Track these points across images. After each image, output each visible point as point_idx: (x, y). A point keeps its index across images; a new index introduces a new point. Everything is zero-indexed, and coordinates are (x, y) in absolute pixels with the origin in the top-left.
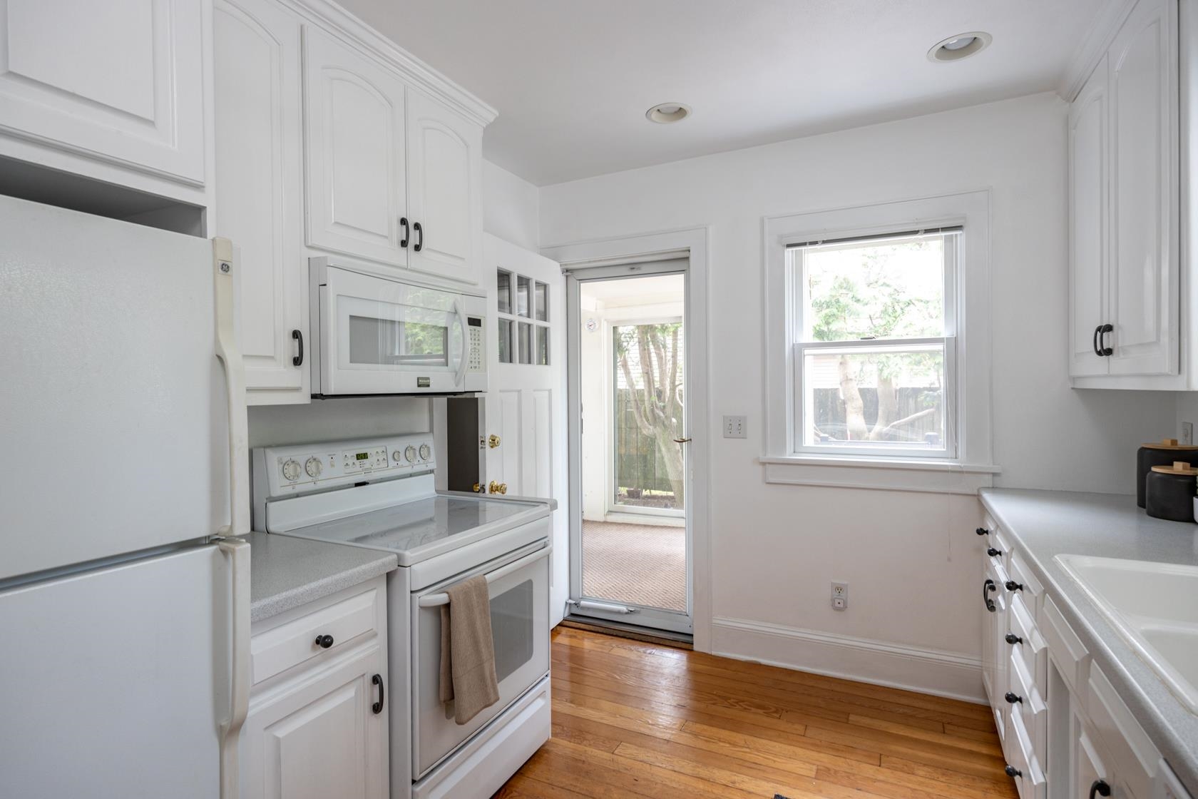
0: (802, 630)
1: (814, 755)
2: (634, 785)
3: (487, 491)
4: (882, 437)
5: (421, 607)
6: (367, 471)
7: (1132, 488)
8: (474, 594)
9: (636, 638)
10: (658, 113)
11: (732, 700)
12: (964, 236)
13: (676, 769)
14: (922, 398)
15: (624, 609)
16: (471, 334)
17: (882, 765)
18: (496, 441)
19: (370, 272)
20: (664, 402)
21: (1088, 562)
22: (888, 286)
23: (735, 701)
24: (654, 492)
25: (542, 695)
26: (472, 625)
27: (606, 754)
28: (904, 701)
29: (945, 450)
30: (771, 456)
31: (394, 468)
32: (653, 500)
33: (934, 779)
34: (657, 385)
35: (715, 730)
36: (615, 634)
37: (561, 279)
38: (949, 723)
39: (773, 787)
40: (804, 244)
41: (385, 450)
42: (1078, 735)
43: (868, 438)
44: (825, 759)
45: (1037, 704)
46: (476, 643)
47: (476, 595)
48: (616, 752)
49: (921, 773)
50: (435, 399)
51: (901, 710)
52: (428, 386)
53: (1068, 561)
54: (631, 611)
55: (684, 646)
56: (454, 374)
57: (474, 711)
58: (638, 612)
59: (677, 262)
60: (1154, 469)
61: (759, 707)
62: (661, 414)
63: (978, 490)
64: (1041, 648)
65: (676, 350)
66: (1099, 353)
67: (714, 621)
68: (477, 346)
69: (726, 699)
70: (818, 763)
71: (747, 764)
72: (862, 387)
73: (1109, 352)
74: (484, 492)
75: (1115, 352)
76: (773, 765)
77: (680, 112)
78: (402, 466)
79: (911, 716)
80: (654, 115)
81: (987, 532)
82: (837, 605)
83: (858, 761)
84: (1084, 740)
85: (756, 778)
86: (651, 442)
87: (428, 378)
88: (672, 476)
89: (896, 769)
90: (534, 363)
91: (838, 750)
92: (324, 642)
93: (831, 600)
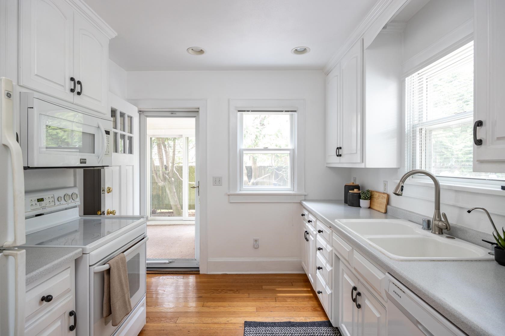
0: (242, 258)
1: (254, 303)
2: (189, 333)
3: (106, 214)
4: (253, 184)
5: (95, 273)
6: (44, 208)
7: (343, 198)
8: (120, 263)
9: (174, 273)
10: (192, 51)
11: (220, 290)
12: (297, 115)
13: (204, 322)
14: (268, 169)
15: (167, 261)
16: (107, 139)
17: (277, 301)
18: (110, 190)
19: (57, 103)
20: (169, 171)
21: (345, 221)
22: (258, 128)
23: (221, 290)
24: (162, 211)
25: (142, 305)
26: (120, 277)
27: (173, 324)
28: (278, 277)
29: (290, 188)
30: (232, 192)
31: (58, 205)
32: (162, 214)
33: (293, 302)
34: (165, 163)
35: (216, 303)
36: (164, 273)
37: (138, 115)
38: (293, 282)
39: (243, 319)
40: (245, 111)
41: (53, 196)
42: (343, 275)
43: (249, 185)
44: (258, 304)
45: (329, 268)
46: (121, 285)
47: (121, 263)
48: (177, 322)
49: (289, 301)
50: (77, 170)
51: (278, 281)
52: (86, 163)
53: (339, 221)
54: (170, 262)
55: (196, 272)
56: (98, 157)
57: (122, 318)
58: (174, 262)
59: (193, 113)
60: (350, 191)
61: (230, 290)
62: (167, 176)
63: (301, 201)
64: (331, 250)
65: (175, 149)
66: (338, 156)
67: (209, 260)
68: (108, 145)
69: (217, 290)
70: (257, 306)
71: (231, 313)
72: (246, 165)
73: (340, 155)
74: (104, 214)
75: (342, 155)
76: (241, 311)
77: (201, 52)
78: (63, 204)
79: (282, 282)
80: (190, 51)
81: (304, 215)
82: (255, 247)
83: (269, 302)
84: (345, 276)
85: (236, 317)
86: (163, 189)
87: (85, 159)
88: (172, 203)
89: (281, 301)
90: (126, 153)
91: (261, 300)
92: (47, 299)
93: (253, 245)
